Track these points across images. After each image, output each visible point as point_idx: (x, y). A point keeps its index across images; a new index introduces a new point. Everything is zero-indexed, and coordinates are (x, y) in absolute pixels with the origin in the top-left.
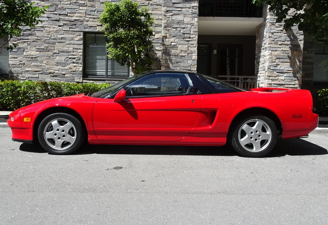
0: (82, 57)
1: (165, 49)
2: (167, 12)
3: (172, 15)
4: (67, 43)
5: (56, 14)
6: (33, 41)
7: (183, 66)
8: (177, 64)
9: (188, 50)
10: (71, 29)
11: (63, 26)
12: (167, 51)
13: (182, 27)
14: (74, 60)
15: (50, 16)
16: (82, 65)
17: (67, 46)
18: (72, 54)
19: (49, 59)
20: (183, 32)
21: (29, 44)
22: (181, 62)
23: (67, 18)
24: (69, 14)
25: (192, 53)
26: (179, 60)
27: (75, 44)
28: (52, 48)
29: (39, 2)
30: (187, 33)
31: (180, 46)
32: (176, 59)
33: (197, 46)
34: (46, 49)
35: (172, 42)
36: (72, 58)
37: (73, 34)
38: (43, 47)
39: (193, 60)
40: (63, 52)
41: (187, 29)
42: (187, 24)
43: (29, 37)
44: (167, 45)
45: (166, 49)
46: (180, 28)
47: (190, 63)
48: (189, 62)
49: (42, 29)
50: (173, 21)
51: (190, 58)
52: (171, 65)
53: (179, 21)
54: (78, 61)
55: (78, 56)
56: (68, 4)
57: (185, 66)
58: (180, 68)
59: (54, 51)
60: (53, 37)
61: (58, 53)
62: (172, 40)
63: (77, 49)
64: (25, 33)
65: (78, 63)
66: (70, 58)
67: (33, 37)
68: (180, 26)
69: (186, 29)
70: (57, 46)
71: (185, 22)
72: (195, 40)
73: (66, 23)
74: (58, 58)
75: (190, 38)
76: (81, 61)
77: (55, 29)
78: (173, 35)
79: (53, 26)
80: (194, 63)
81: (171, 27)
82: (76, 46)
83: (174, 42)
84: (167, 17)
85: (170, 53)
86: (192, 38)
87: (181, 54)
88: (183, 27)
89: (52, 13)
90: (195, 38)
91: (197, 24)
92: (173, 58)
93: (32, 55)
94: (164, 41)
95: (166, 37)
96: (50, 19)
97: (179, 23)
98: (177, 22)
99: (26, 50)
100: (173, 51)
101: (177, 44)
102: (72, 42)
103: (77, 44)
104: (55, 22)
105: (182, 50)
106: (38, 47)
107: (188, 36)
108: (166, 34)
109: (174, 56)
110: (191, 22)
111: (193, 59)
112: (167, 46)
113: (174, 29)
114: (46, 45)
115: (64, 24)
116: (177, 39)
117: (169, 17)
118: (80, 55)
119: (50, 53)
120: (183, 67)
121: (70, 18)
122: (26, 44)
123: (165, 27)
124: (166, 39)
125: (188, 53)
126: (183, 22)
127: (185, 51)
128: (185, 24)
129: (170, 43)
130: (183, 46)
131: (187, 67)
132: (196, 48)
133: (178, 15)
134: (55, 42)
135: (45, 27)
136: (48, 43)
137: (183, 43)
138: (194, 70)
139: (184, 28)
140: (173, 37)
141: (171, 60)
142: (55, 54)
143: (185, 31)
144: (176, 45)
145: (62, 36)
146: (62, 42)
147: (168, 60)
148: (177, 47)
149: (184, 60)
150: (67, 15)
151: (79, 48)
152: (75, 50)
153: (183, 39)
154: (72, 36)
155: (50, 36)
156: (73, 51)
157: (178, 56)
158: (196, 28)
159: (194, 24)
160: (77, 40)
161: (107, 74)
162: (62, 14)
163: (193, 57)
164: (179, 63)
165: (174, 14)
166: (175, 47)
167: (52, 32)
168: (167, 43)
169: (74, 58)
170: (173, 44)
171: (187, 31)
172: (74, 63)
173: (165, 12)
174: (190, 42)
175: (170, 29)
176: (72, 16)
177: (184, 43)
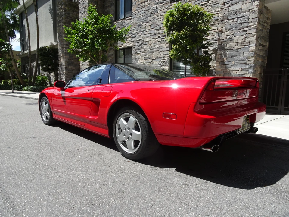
0: (168, 60)
1: (220, 44)
2: (224, 4)
3: (229, 6)
4: (159, 51)
5: (154, 30)
6: (143, 53)
7: (238, 59)
8: (233, 58)
9: (245, 41)
10: (163, 40)
11: (158, 38)
12: (222, 46)
13: (239, 17)
14: (164, 64)
15: (151, 33)
16: (168, 67)
17: (160, 53)
18: (162, 59)
19: (150, 64)
20: (240, 22)
21: (140, 55)
22: (237, 56)
23: (160, 31)
24: (161, 28)
25: (249, 44)
26: (233, 53)
27: (164, 51)
28: (152, 56)
29: (146, 23)
30: (245, 21)
31: (235, 38)
32: (231, 53)
33: (255, 35)
34: (149, 57)
35: (227, 36)
36: (163, 62)
37: (164, 43)
38: (147, 56)
39: (250, 52)
40: (157, 58)
41: (246, 17)
42: (245, 12)
43: (141, 50)
44: (222, 39)
45: (222, 44)
46: (237, 18)
47: (246, 56)
48: (245, 54)
49: (147, 43)
50: (229, 12)
51: (246, 51)
52: (225, 60)
53: (236, 11)
54: (166, 64)
55: (166, 60)
56: (161, 20)
57: (241, 59)
58: (235, 62)
59: (153, 58)
60: (152, 48)
61: (155, 59)
62: (228, 33)
63: (166, 54)
64: (139, 47)
65: (166, 66)
66: (161, 62)
67: (143, 49)
68: (237, 16)
69: (244, 17)
70: (154, 54)
71: (242, 11)
72: (254, 28)
73: (159, 35)
74: (155, 63)
75: (247, 27)
76: (167, 64)
77: (154, 42)
78: (229, 28)
79: (153, 39)
80: (251, 54)
81: (227, 20)
82: (165, 53)
83: (230, 35)
84: (224, 9)
85: (226, 48)
86: (251, 26)
87: (236, 47)
88: (240, 15)
89: (153, 29)
90: (253, 26)
91: (257, 8)
92: (228, 53)
93: (142, 62)
94: (220, 36)
95: (221, 31)
96: (152, 34)
97: (236, 13)
98: (234, 13)
99: (139, 59)
100: (228, 45)
101: (233, 36)
102: (163, 49)
103: (165, 51)
104: (154, 36)
105: (238, 43)
106: (144, 56)
107: (246, 24)
108: (222, 28)
109: (229, 50)
110: (250, 9)
111: (250, 50)
112: (222, 41)
113: (231, 21)
114: (149, 54)
115: (158, 36)
116: (234, 31)
117: (226, 9)
118: (167, 59)
119: (151, 60)
120: (239, 61)
121: (162, 31)
122: (139, 55)
123: (221, 21)
124: (222, 33)
125: (244, 45)
126: (240, 10)
127: (241, 43)
128: (242, 12)
129: (225, 37)
130: (239, 38)
131: (243, 60)
132: (255, 37)
133: (235, 4)
134: (153, 51)
135: (149, 41)
136: (150, 53)
137: (239, 34)
138: (250, 63)
139: (241, 17)
140: (229, 29)
141: (225, 55)
142: (154, 60)
143: (242, 20)
144: (231, 38)
145: (157, 46)
146: (157, 51)
147: (223, 55)
148: (233, 40)
149: (240, 54)
150: (160, 29)
151: (166, 53)
152: (164, 56)
153: (240, 29)
154: (163, 45)
155: (151, 47)
156: (163, 57)
157: (233, 49)
158: (256, 13)
159: (253, 10)
160: (166, 48)
161: (186, 73)
162: (158, 29)
163: (250, 48)
164: (234, 57)
165: (231, 5)
166: (231, 40)
167: (152, 44)
168: (222, 37)
169: (164, 62)
170: (228, 37)
171: (244, 19)
172: (163, 65)
173: (222, 5)
174: (248, 32)
175: (226, 22)
176: (163, 29)
177: (241, 34)
